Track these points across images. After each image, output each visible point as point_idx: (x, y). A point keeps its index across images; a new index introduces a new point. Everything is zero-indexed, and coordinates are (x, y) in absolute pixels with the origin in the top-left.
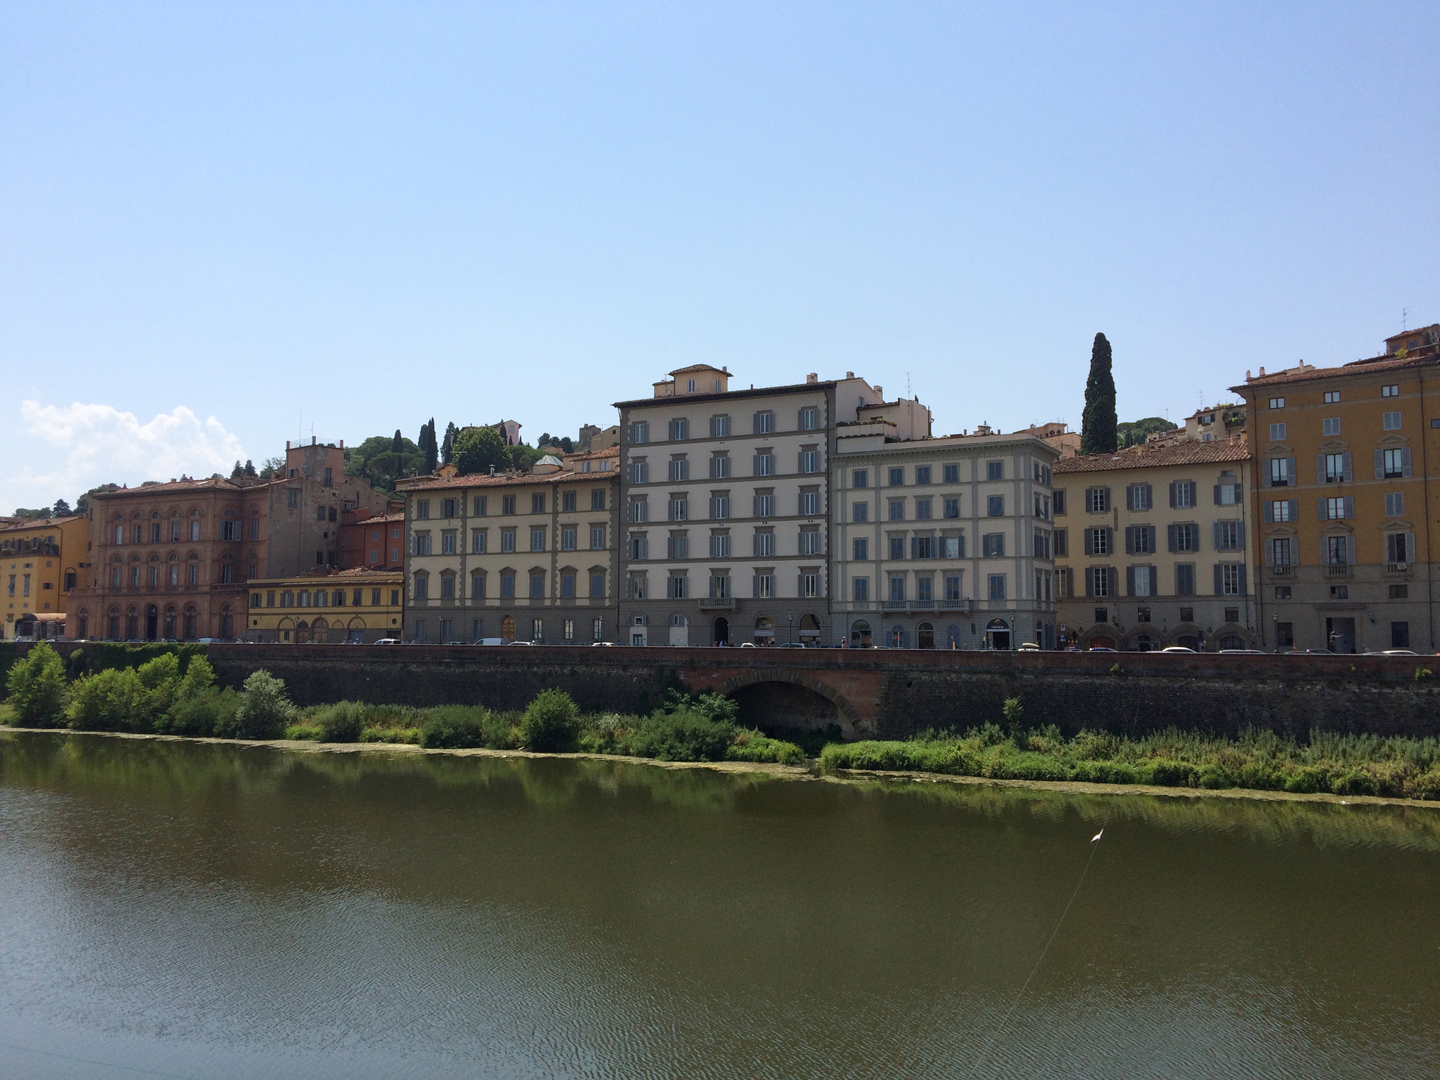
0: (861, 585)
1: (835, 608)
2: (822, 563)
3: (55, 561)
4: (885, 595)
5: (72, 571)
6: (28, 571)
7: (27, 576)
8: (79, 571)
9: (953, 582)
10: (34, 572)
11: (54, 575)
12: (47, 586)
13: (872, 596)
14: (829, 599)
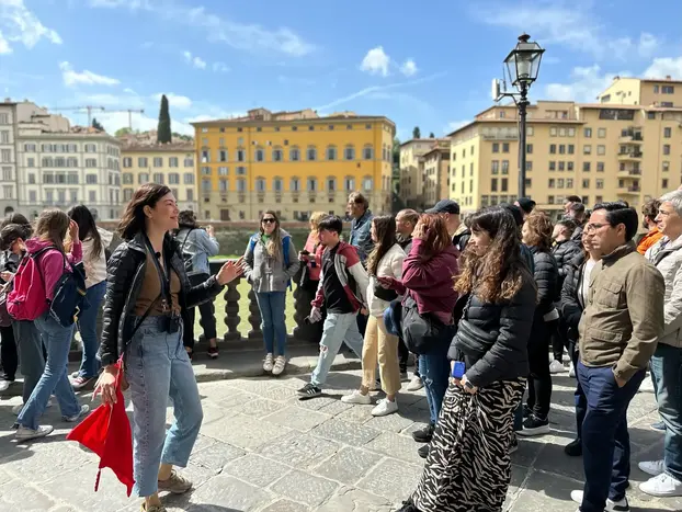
0: (33, 194)
1: (21, 203)
2: (14, 184)
4: (44, 198)
9: (74, 194)
13: (38, 198)
14: (18, 200)
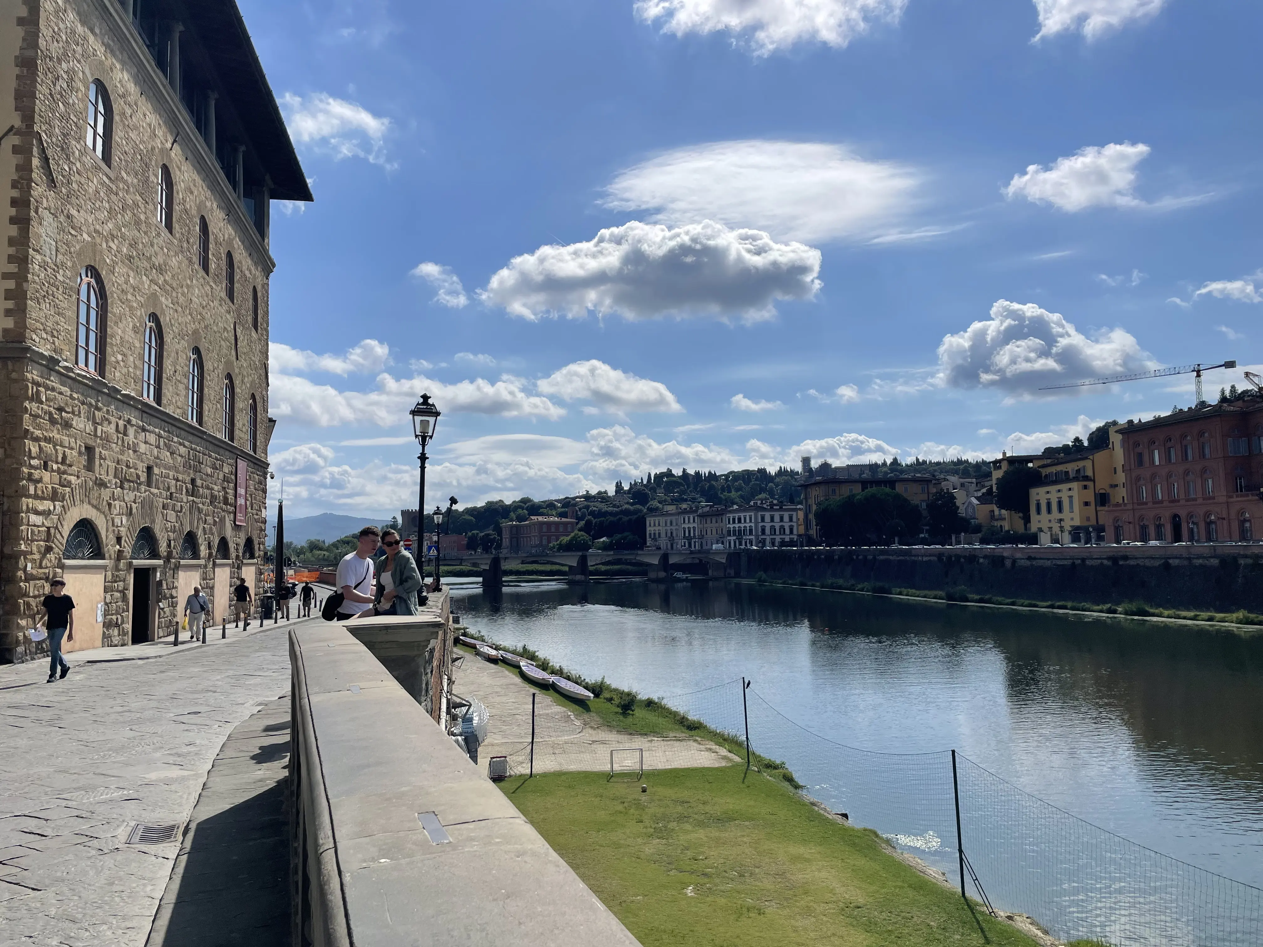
3: (1090, 484)
5: (1102, 491)
6: (1070, 493)
7: (1071, 497)
8: (1109, 490)
10: (1075, 493)
11: (1090, 496)
12: (1087, 504)
